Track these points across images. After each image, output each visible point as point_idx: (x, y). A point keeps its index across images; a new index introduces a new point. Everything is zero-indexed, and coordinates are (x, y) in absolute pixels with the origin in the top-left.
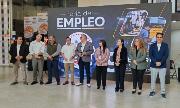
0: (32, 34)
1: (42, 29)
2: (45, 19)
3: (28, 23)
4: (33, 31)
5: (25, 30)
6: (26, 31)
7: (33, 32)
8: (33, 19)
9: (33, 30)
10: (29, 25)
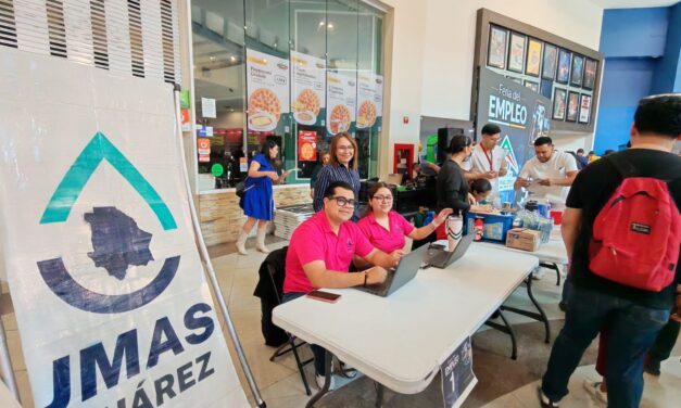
0: (275, 121)
1: (303, 106)
2: (311, 77)
3: (264, 77)
4: (278, 110)
5: (253, 103)
6: (257, 106)
7: (279, 113)
8: (280, 66)
9: (277, 105)
10: (266, 87)
